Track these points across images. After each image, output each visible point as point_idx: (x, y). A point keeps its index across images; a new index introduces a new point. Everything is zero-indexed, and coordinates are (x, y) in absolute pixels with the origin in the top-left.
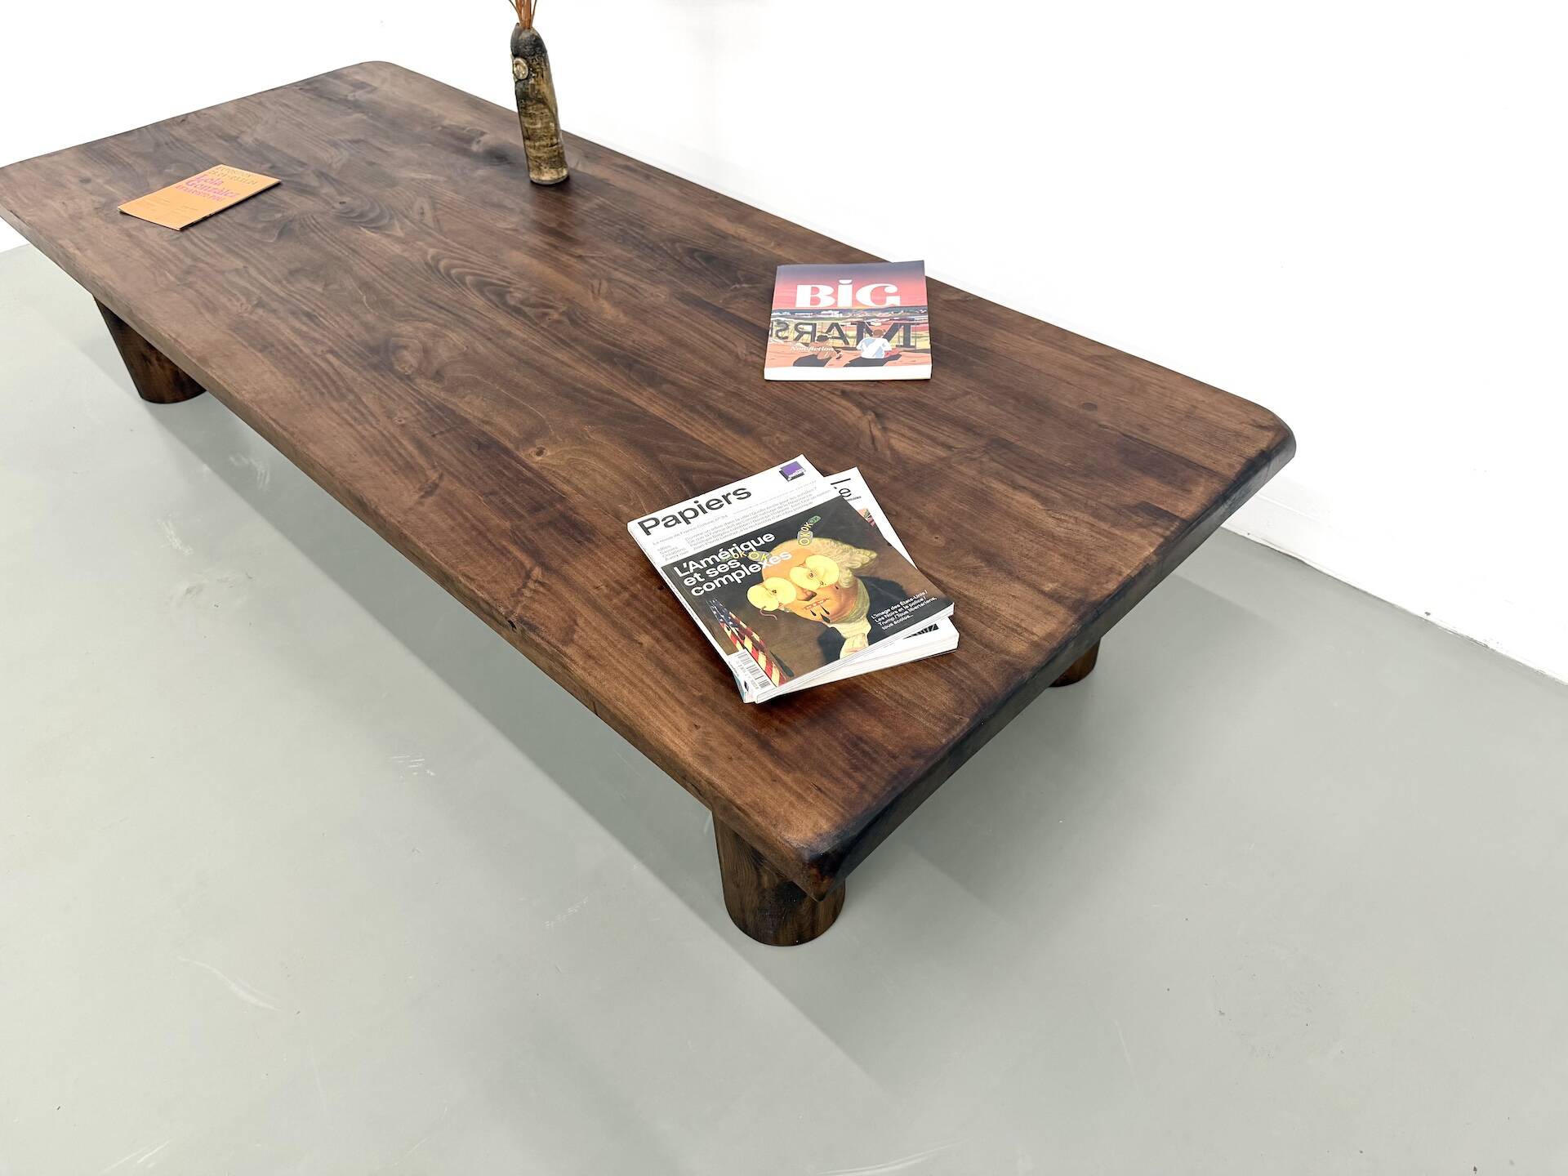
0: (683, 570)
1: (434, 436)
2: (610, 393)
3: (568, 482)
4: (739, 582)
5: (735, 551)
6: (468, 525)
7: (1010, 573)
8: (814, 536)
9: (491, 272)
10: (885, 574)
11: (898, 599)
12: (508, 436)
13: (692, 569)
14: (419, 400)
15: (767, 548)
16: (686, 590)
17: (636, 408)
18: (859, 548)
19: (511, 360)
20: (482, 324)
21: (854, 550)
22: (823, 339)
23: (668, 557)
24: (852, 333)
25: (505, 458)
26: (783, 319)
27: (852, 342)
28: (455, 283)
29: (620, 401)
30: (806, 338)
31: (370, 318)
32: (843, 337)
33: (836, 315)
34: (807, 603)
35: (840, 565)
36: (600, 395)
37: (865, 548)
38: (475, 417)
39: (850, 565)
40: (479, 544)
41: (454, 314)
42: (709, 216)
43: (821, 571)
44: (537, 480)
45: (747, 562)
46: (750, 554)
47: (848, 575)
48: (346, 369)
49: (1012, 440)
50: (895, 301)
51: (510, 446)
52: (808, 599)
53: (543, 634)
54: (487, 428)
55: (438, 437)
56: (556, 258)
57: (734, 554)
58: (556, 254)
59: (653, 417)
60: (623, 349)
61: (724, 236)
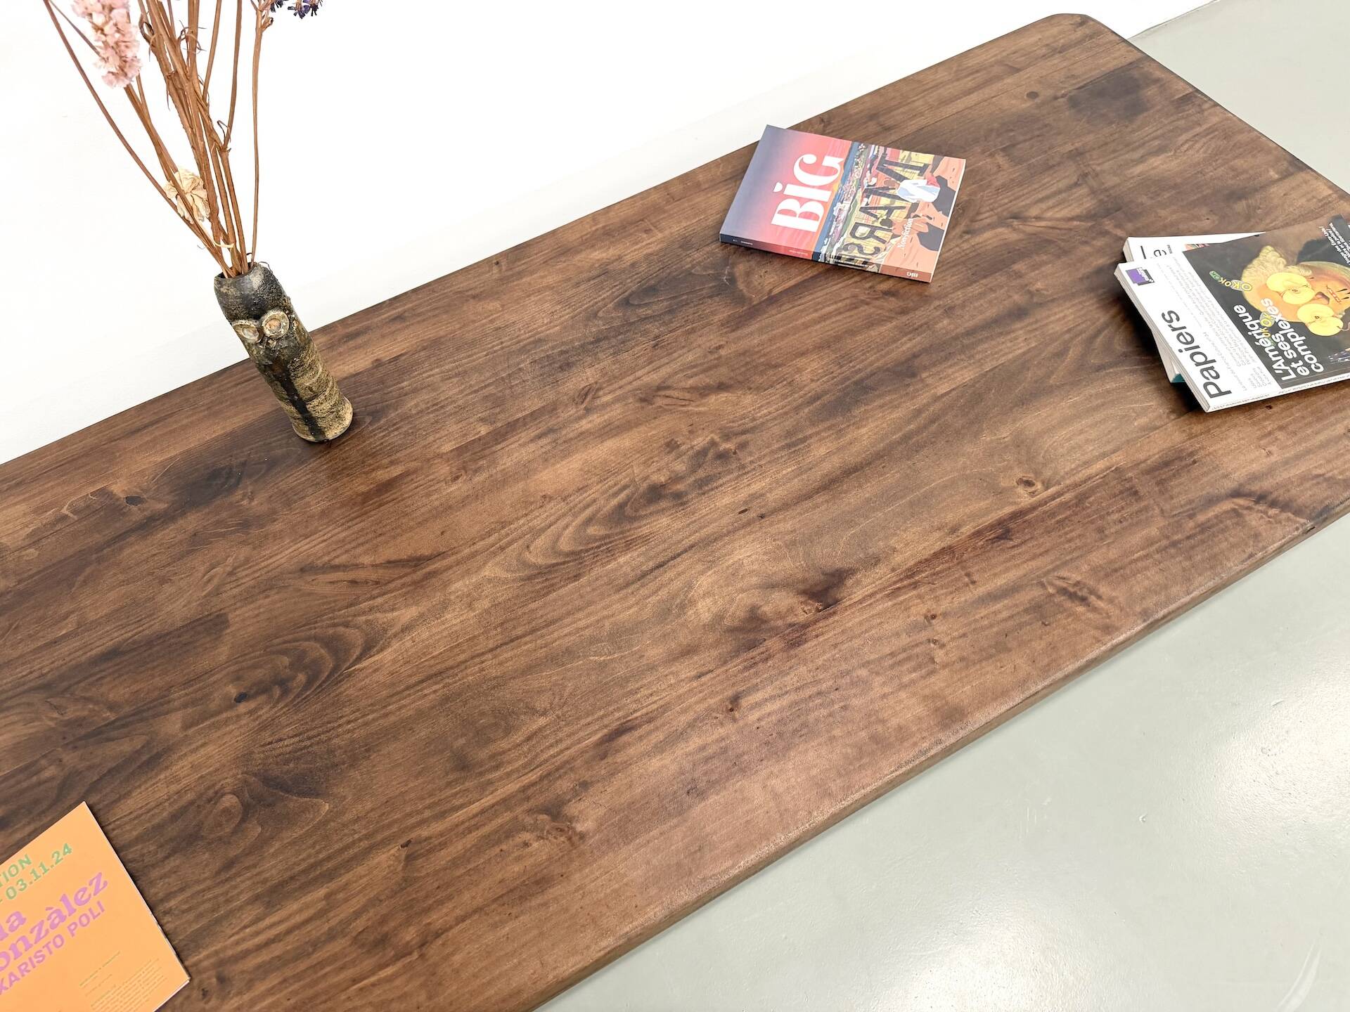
0: (1286, 373)
1: (973, 582)
2: (919, 412)
3: (1087, 464)
4: (1304, 338)
5: (1258, 334)
6: (1157, 556)
7: (1256, 190)
8: (1239, 279)
9: (588, 506)
10: (1297, 247)
11: (1327, 246)
12: (987, 511)
13: (1283, 367)
14: (888, 595)
15: (1256, 314)
16: (1313, 376)
17: (954, 393)
18: (1257, 255)
19: (819, 499)
20: (725, 521)
21: (1261, 258)
22: (888, 223)
23: (1266, 381)
24: (884, 201)
25: (1031, 516)
26: (838, 245)
27: (898, 203)
28: (598, 547)
29: (938, 406)
30: (879, 233)
31: (655, 653)
32: (890, 210)
33: (846, 205)
34: (1332, 300)
35: (1280, 271)
36: (921, 420)
37: (1260, 251)
38: (940, 539)
39: (1281, 266)
40: (1193, 548)
41: (686, 551)
42: (542, 277)
43: (1290, 284)
44: (1081, 489)
45: (1275, 329)
46: (1263, 324)
47: (1294, 269)
48: (790, 680)
49: (1072, 148)
50: (832, 161)
51: (1008, 510)
52: (1328, 299)
53: (1338, 502)
54: (967, 530)
55: (975, 578)
56: (582, 433)
57: (1263, 336)
58: (570, 432)
59: (975, 382)
60: (825, 392)
61: (604, 272)
